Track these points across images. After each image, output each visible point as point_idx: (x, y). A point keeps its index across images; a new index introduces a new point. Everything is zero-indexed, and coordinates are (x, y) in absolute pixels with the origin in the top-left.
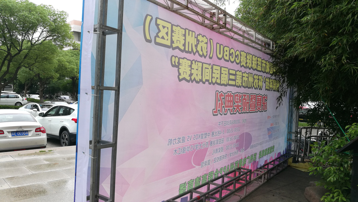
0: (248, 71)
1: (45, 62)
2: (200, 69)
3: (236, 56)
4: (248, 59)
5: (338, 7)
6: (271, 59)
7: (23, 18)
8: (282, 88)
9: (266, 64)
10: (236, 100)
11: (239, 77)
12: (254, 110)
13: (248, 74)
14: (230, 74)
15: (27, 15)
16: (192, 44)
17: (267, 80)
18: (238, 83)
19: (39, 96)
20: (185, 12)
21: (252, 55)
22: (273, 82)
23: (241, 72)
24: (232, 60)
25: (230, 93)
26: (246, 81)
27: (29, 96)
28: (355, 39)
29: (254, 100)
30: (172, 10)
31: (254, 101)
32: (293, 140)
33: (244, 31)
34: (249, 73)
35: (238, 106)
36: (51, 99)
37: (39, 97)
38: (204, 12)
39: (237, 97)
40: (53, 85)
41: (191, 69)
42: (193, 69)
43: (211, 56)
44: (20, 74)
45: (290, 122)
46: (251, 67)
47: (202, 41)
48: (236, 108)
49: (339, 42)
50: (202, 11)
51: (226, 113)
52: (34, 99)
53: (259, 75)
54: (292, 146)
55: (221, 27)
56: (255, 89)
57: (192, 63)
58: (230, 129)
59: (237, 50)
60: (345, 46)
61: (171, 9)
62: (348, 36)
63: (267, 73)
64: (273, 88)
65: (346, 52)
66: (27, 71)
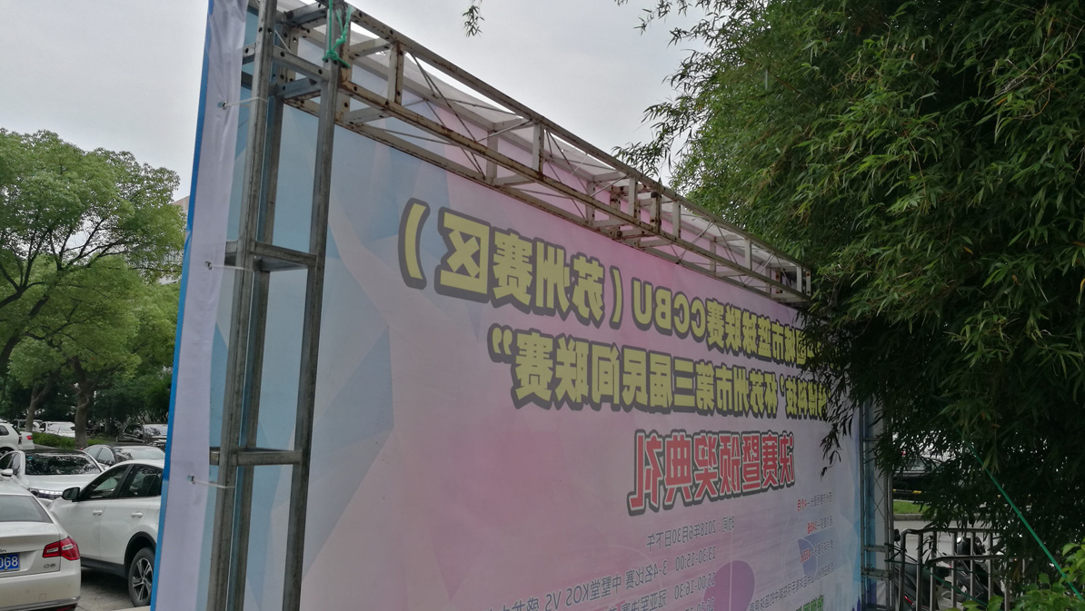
0: (731, 360)
1: (100, 320)
2: (583, 363)
3: (693, 317)
4: (728, 323)
5: (1000, 168)
6: (800, 319)
7: (40, 189)
8: (835, 407)
9: (783, 335)
10: (700, 458)
11: (704, 383)
12: (758, 485)
13: (732, 370)
14: (677, 374)
15: (52, 180)
16: (555, 286)
17: (790, 385)
18: (702, 399)
19: (74, 425)
20: (534, 189)
21: (740, 309)
22: (807, 390)
23: (710, 365)
24: (683, 328)
25: (681, 433)
26: (727, 392)
27: (43, 426)
28: (1060, 264)
29: (755, 451)
30: (492, 182)
31: (755, 455)
32: (881, 574)
33: (715, 237)
34: (734, 366)
35: (707, 476)
36: (112, 435)
37: (72, 428)
38: (593, 185)
39: (701, 447)
40: (123, 390)
41: (556, 363)
42: (562, 364)
43: (616, 319)
44: (19, 360)
45: (867, 513)
46: (741, 349)
47: (587, 275)
48: (701, 482)
49: (1013, 274)
50: (585, 184)
51: (671, 503)
52: (56, 436)
53: (765, 372)
54: (878, 593)
55: (646, 232)
56: (756, 415)
57: (556, 346)
58: (687, 557)
59: (697, 298)
60: (1033, 287)
61: (488, 181)
62: (1037, 256)
63: (788, 364)
64: (808, 410)
65: (1037, 304)
66: (39, 350)
